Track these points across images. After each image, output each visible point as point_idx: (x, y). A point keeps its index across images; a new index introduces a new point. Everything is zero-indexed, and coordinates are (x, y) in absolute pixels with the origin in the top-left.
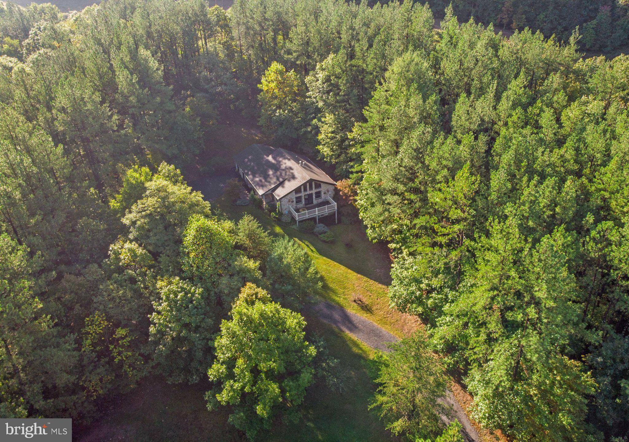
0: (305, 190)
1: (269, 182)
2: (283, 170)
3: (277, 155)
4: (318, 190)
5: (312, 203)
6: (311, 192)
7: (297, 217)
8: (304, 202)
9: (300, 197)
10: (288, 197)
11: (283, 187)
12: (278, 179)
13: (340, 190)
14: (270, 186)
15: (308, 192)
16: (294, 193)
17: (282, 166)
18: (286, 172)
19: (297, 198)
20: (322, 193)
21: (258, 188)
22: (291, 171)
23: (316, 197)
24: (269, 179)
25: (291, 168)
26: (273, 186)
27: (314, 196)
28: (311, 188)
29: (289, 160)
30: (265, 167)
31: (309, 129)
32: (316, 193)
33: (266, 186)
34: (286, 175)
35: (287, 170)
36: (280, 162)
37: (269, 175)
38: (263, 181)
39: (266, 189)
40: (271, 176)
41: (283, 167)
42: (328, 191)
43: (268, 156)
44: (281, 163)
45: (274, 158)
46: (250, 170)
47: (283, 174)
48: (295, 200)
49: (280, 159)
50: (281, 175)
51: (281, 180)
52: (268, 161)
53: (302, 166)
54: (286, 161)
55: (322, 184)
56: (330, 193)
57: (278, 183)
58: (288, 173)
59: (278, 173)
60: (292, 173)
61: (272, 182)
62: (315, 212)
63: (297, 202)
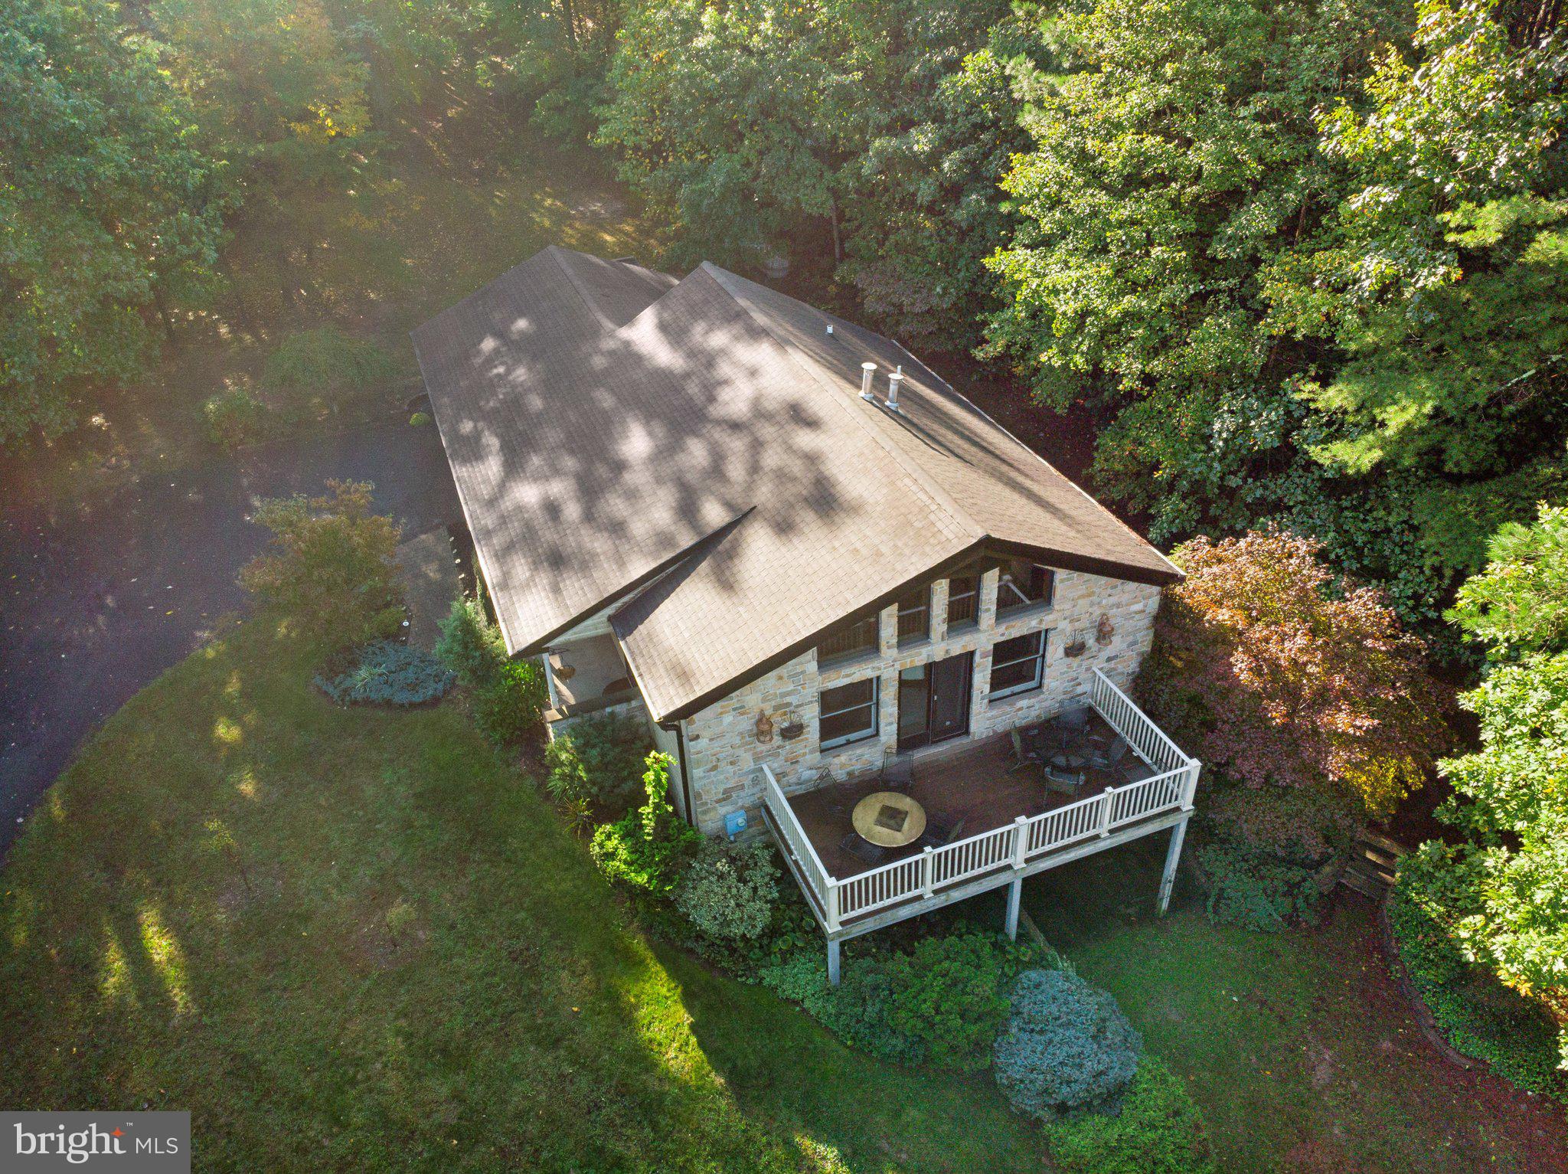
0: (914, 629)
1: (617, 529)
2: (735, 426)
3: (696, 312)
4: (1020, 627)
5: (962, 727)
6: (957, 646)
7: (832, 904)
8: (889, 732)
9: (866, 690)
10: (752, 697)
11: (726, 583)
12: (688, 510)
13: (1224, 639)
14: (621, 563)
15: (940, 646)
16: (809, 662)
17: (725, 394)
18: (757, 446)
19: (827, 699)
20: (1055, 652)
21: (521, 568)
22: (805, 439)
23: (998, 681)
24: (615, 505)
25: (799, 416)
26: (639, 568)
27: (981, 680)
28: (964, 615)
29: (781, 344)
30: (606, 400)
31: (922, 142)
32: (1002, 651)
33: (585, 564)
34: (755, 469)
35: (767, 431)
36: (708, 360)
37: (619, 467)
38: (572, 511)
39: (579, 595)
40: (638, 477)
41: (735, 400)
42: (1104, 633)
43: (627, 318)
44: (724, 369)
45: (673, 332)
46: (489, 418)
47: (736, 470)
48: (811, 716)
49: (719, 339)
50: (717, 469)
51: (714, 514)
52: (629, 357)
53: (877, 402)
54: (762, 354)
55: (1061, 574)
56: (1117, 644)
57: (686, 540)
58: (772, 458)
59: (696, 453)
60: (812, 459)
61: (639, 528)
62: (1005, 845)
63: (829, 729)
